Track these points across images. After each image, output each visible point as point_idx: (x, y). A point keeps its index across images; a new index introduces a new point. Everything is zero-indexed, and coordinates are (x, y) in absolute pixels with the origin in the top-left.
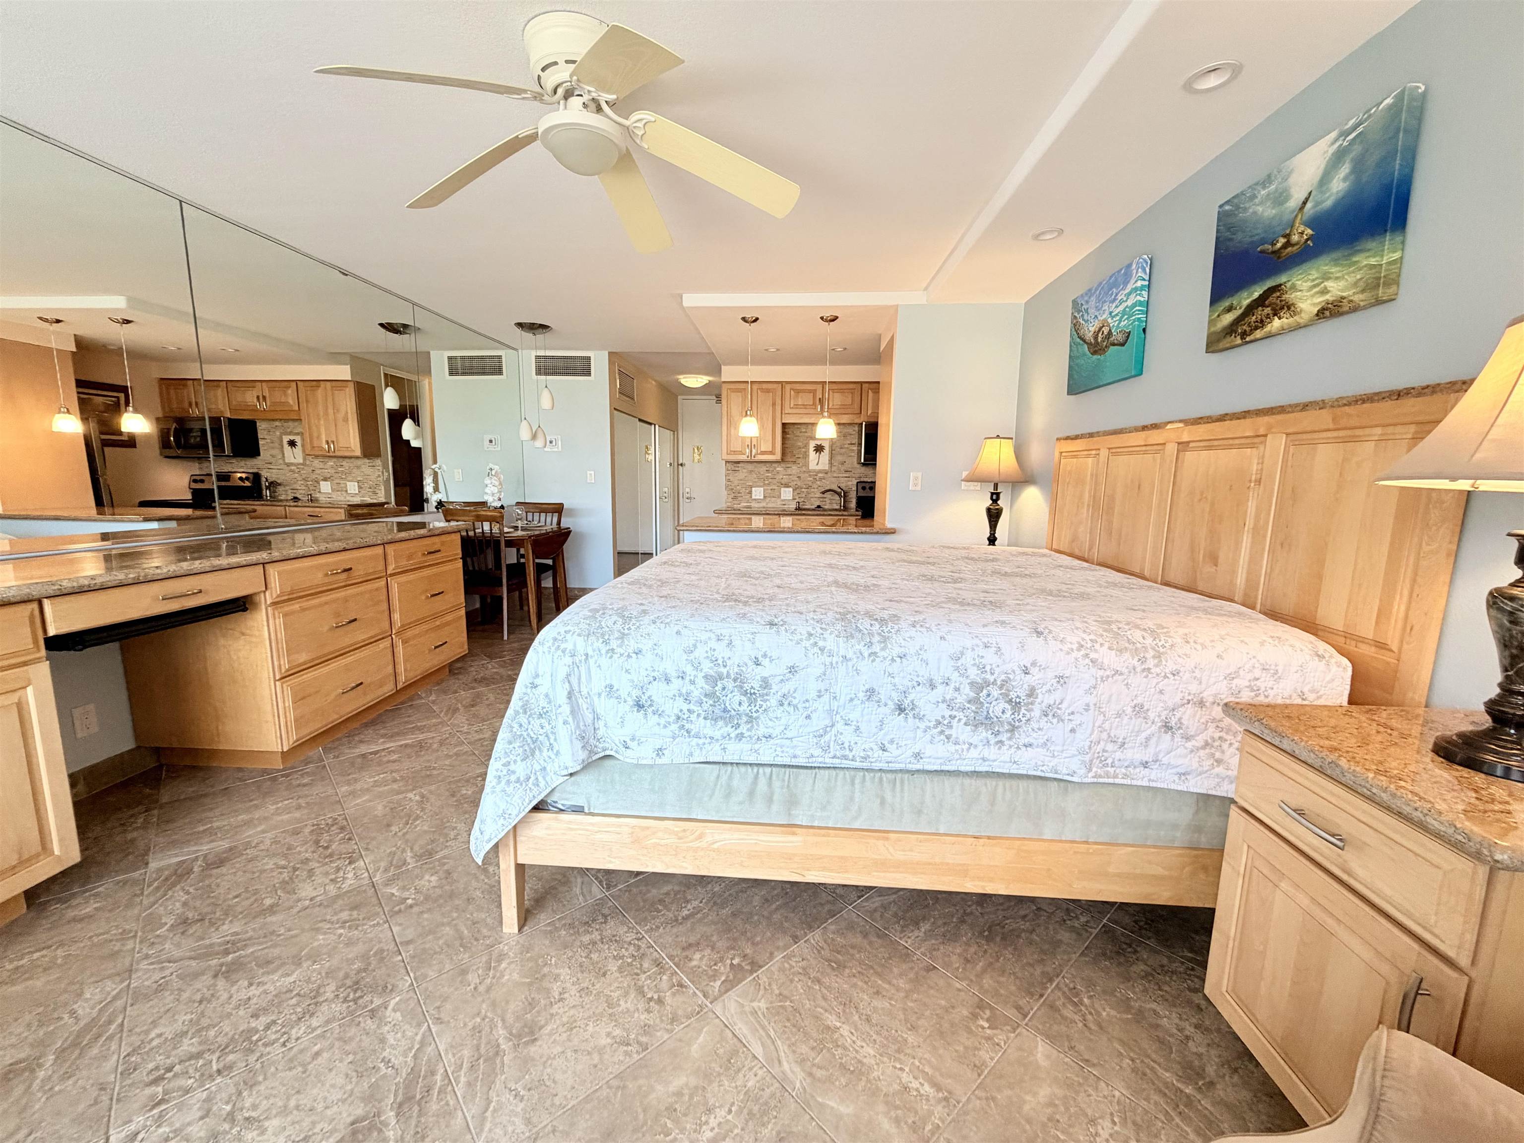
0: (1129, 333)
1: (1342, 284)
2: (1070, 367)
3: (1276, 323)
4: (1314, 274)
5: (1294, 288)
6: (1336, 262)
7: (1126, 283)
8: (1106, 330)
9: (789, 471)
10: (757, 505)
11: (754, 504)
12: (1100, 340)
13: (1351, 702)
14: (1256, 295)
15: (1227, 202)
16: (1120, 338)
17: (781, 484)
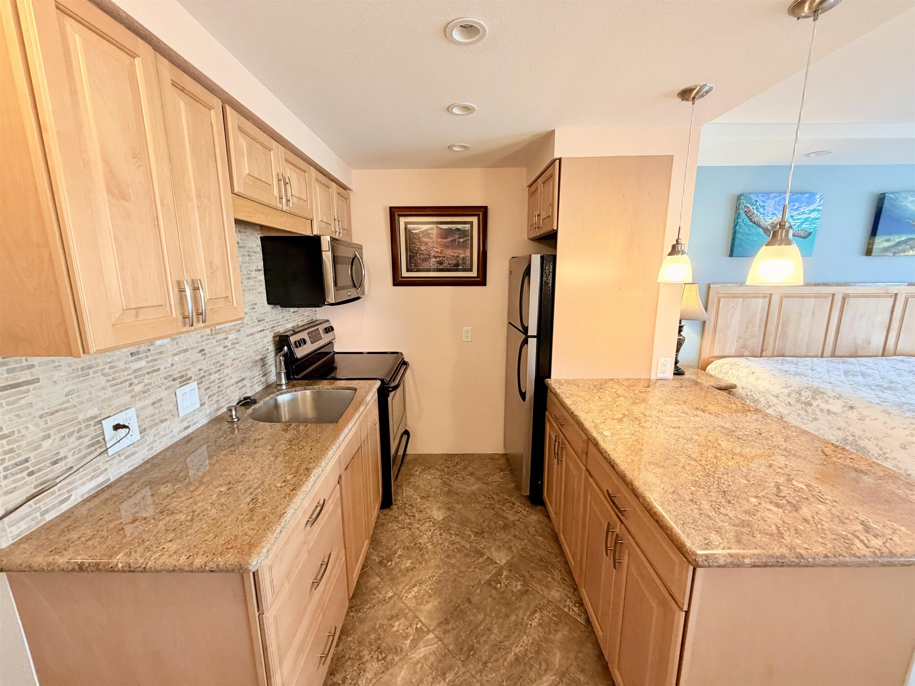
16: (802, 233)
17: (174, 380)
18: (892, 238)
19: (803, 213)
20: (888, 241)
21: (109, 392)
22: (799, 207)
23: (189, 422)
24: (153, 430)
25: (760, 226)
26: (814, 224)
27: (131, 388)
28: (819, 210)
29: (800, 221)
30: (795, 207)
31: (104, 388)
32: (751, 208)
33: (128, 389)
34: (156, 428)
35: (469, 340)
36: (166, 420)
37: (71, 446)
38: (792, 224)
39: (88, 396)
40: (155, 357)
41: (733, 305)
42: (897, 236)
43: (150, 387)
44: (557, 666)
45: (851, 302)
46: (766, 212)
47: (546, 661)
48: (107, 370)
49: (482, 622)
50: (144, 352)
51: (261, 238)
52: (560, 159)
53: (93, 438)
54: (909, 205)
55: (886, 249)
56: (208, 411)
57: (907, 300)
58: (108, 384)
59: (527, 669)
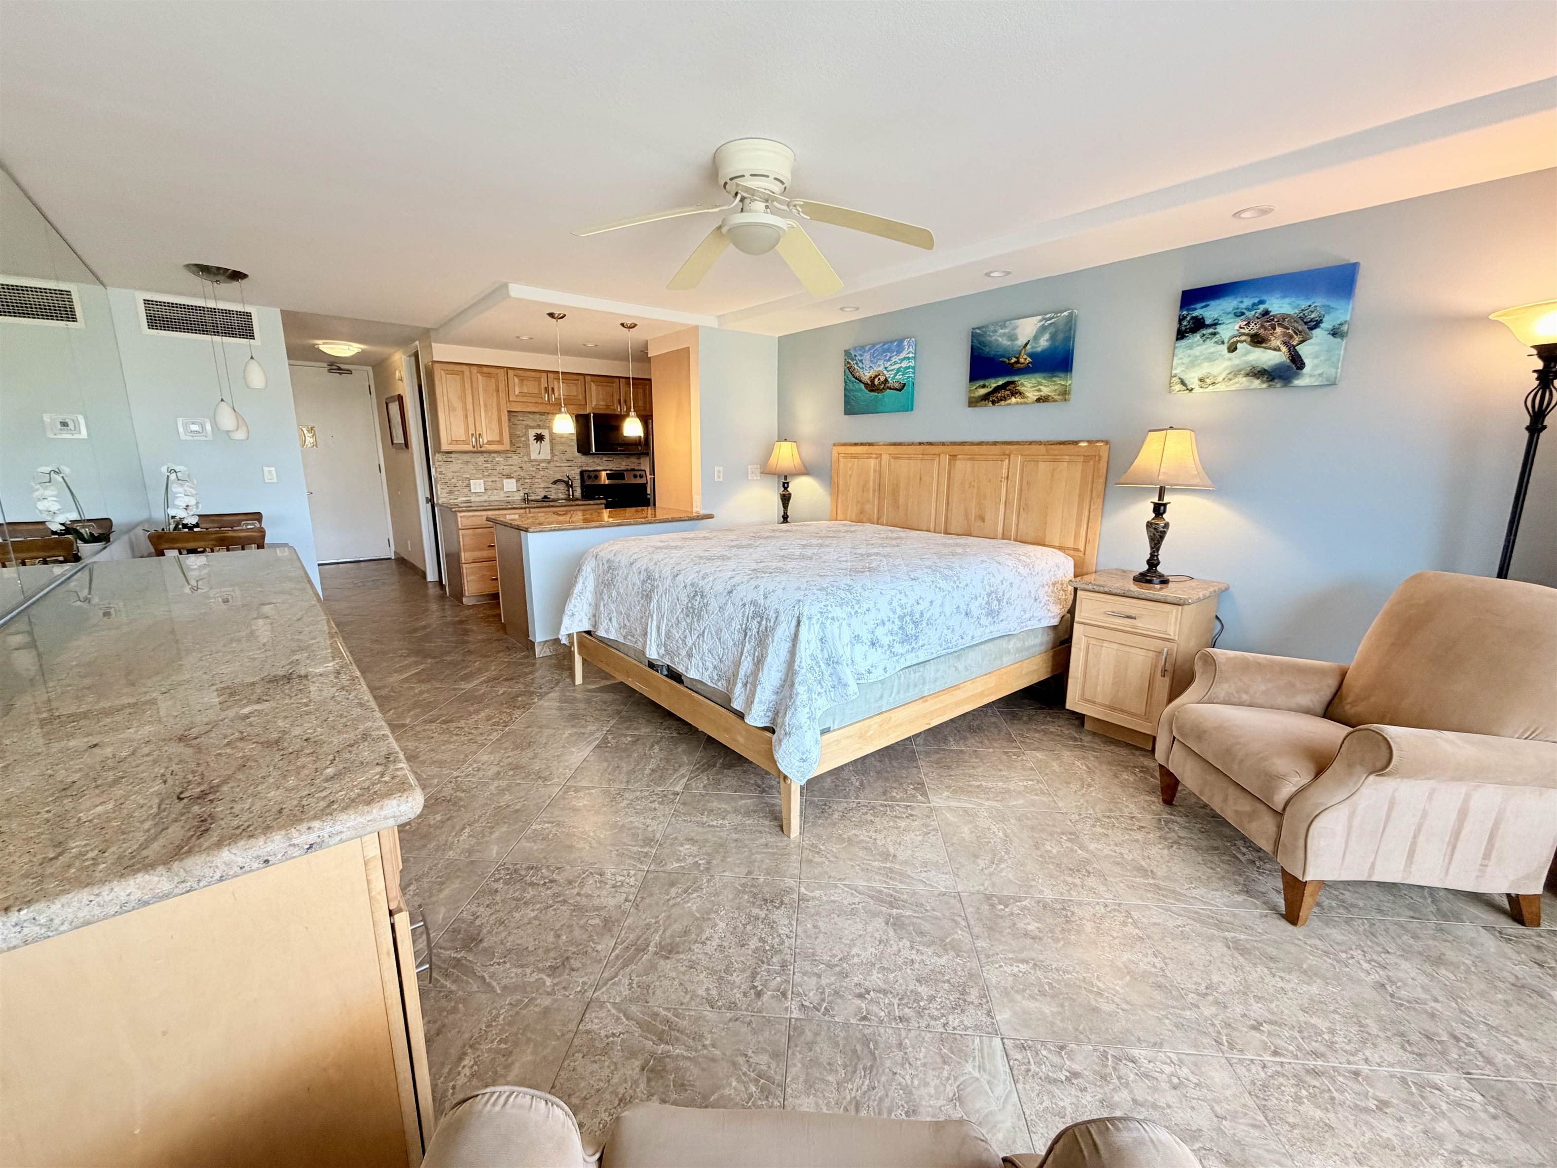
0: (905, 385)
1: (1048, 389)
2: (845, 395)
3: (1013, 400)
4: (1034, 381)
5: (1022, 385)
6: (1044, 378)
7: (899, 352)
8: (882, 379)
9: (510, 462)
10: (477, 499)
11: (473, 499)
12: (876, 382)
13: (1076, 576)
14: (1000, 383)
15: (978, 328)
16: (897, 385)
17: (501, 475)
25: (861, 381)
31: (472, 470)
50: (490, 461)
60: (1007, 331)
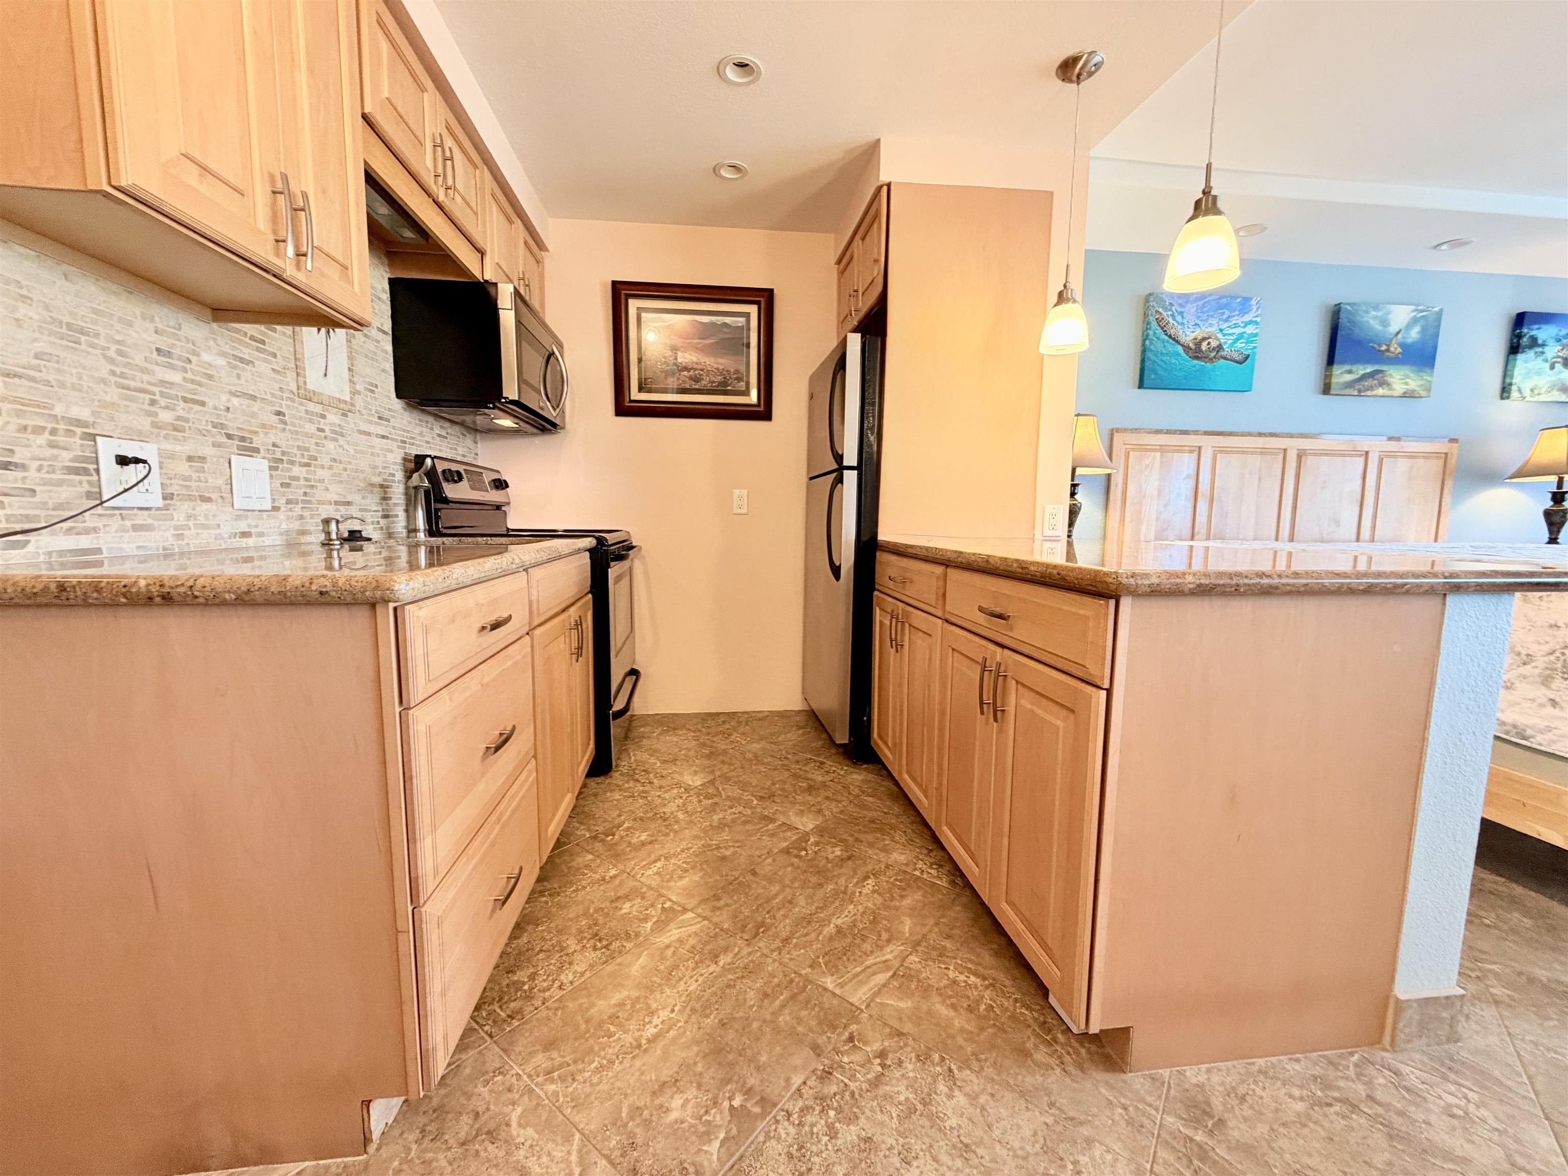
12: (1204, 346)
16: (1236, 356)
17: (229, 436)
18: (1354, 368)
19: (1236, 326)
20: (1350, 372)
21: (113, 394)
22: (1229, 317)
23: (249, 526)
24: (186, 507)
25: (1178, 342)
26: (1252, 342)
27: (152, 409)
28: (1256, 323)
29: (1231, 338)
30: (1225, 317)
31: (104, 381)
32: (1165, 314)
33: (147, 407)
34: (192, 504)
35: (744, 511)
36: (209, 500)
37: (37, 452)
38: (1222, 341)
39: (75, 380)
40: (197, 378)
41: (1147, 462)
42: (1361, 367)
43: (186, 425)
44: (907, 935)
45: (1309, 461)
46: (1185, 321)
47: (888, 930)
48: (112, 353)
49: (777, 895)
50: (180, 358)
51: (390, 279)
52: (889, 185)
53: (76, 459)
54: (1372, 322)
55: (1350, 385)
56: (284, 526)
57: (1381, 461)
58: (113, 379)
59: (858, 941)
60: (1380, 314)
